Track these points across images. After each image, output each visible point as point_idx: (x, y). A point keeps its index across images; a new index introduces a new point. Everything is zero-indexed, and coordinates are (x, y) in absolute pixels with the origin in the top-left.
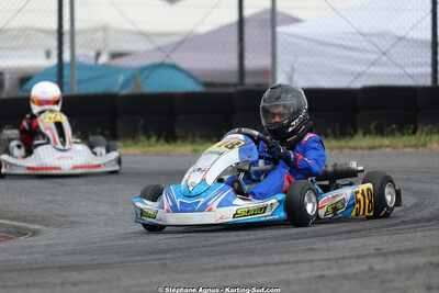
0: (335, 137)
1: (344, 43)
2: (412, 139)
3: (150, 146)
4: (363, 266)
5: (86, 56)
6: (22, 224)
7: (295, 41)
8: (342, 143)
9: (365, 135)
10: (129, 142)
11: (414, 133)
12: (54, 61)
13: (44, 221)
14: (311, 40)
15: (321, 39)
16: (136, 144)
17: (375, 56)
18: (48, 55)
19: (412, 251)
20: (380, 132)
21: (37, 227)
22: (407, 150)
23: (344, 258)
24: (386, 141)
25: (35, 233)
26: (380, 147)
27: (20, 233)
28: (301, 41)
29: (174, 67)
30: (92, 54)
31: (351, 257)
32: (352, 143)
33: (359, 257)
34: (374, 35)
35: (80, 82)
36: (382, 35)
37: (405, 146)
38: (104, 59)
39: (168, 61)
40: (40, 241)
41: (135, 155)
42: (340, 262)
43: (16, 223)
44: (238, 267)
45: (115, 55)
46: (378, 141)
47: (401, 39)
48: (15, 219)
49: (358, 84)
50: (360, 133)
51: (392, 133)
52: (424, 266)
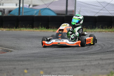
0: (90, 29)
1: (94, 4)
2: (111, 30)
3: (42, 29)
4: (96, 63)
5: (26, 6)
6: (8, 49)
7: (81, 3)
8: (92, 30)
9: (98, 28)
10: (37, 28)
11: (111, 28)
12: (18, 7)
13: (14, 48)
14: (85, 3)
15: (88, 3)
16: (38, 29)
17: (102, 8)
18: (16, 5)
19: (109, 59)
20: (102, 28)
21: (12, 50)
22: (109, 33)
23: (92, 60)
24: (104, 30)
25: (11, 51)
26: (102, 32)
27: (7, 51)
28: (82, 4)
29: (49, 9)
30: (28, 5)
31: (93, 60)
32: (95, 30)
33: (96, 60)
34: (102, 2)
35: (24, 12)
36: (104, 2)
37: (108, 32)
38: (31, 7)
39: (48, 8)
40: (13, 53)
41: (38, 32)
42: (91, 61)
43: (6, 49)
44: (64, 62)
45: (34, 6)
46: (101, 30)
47: (109, 4)
48: (6, 47)
49: (97, 15)
50: (97, 28)
51: (105, 28)
52: (113, 63)
